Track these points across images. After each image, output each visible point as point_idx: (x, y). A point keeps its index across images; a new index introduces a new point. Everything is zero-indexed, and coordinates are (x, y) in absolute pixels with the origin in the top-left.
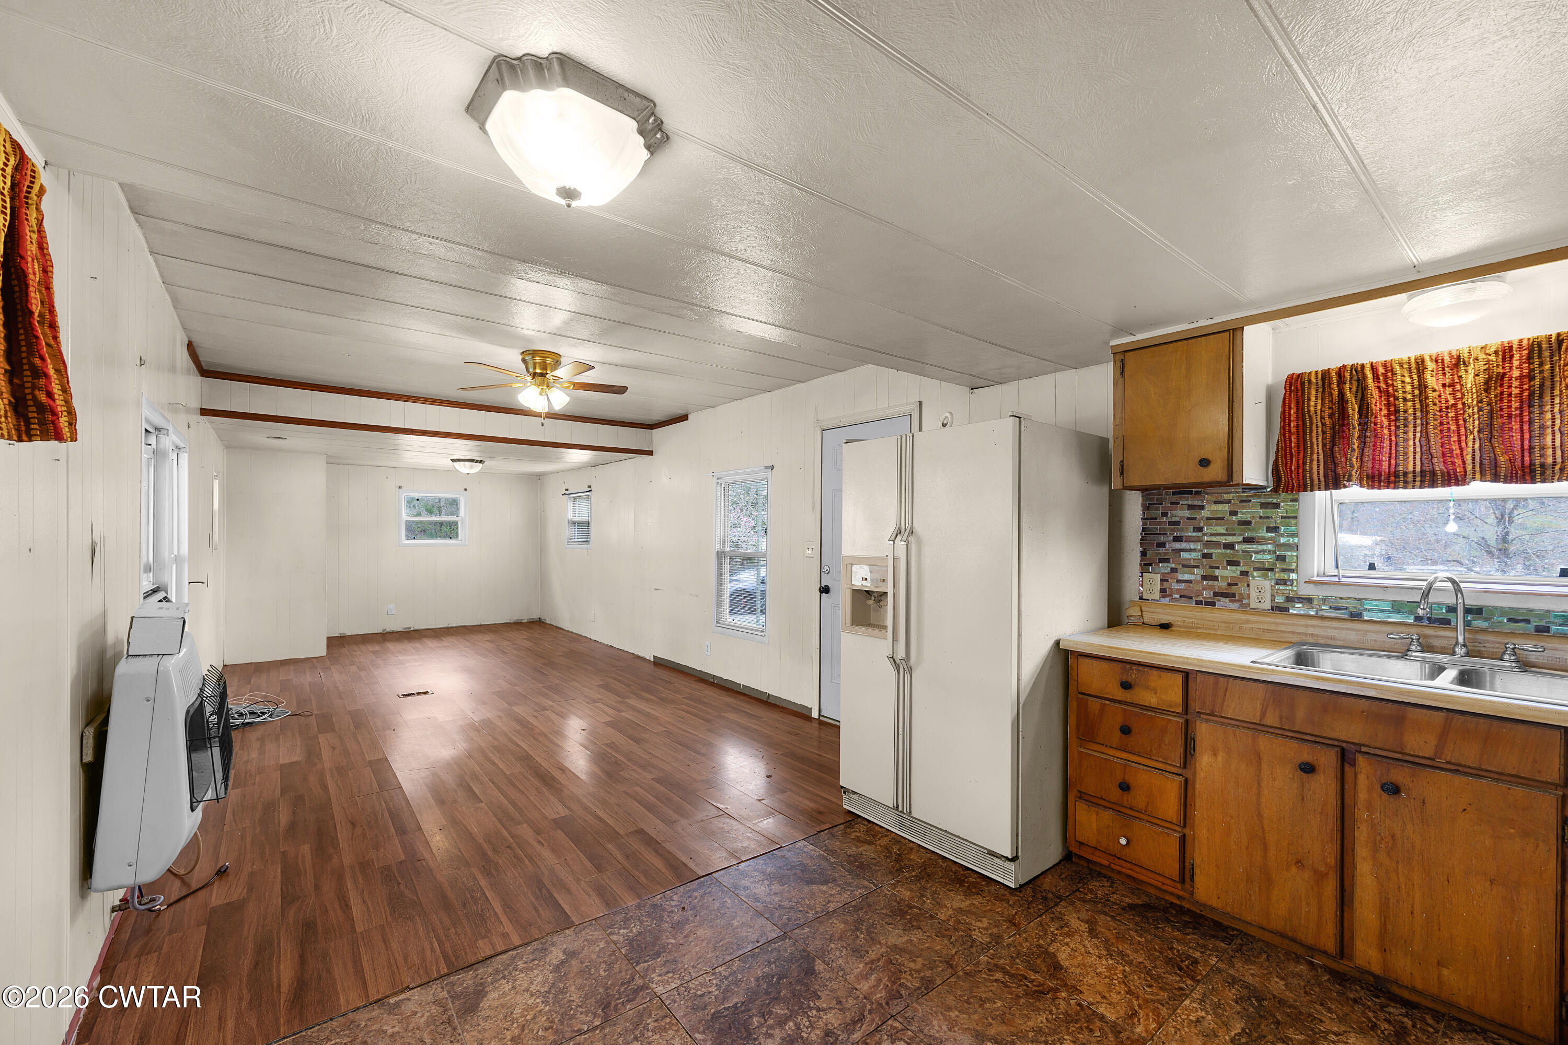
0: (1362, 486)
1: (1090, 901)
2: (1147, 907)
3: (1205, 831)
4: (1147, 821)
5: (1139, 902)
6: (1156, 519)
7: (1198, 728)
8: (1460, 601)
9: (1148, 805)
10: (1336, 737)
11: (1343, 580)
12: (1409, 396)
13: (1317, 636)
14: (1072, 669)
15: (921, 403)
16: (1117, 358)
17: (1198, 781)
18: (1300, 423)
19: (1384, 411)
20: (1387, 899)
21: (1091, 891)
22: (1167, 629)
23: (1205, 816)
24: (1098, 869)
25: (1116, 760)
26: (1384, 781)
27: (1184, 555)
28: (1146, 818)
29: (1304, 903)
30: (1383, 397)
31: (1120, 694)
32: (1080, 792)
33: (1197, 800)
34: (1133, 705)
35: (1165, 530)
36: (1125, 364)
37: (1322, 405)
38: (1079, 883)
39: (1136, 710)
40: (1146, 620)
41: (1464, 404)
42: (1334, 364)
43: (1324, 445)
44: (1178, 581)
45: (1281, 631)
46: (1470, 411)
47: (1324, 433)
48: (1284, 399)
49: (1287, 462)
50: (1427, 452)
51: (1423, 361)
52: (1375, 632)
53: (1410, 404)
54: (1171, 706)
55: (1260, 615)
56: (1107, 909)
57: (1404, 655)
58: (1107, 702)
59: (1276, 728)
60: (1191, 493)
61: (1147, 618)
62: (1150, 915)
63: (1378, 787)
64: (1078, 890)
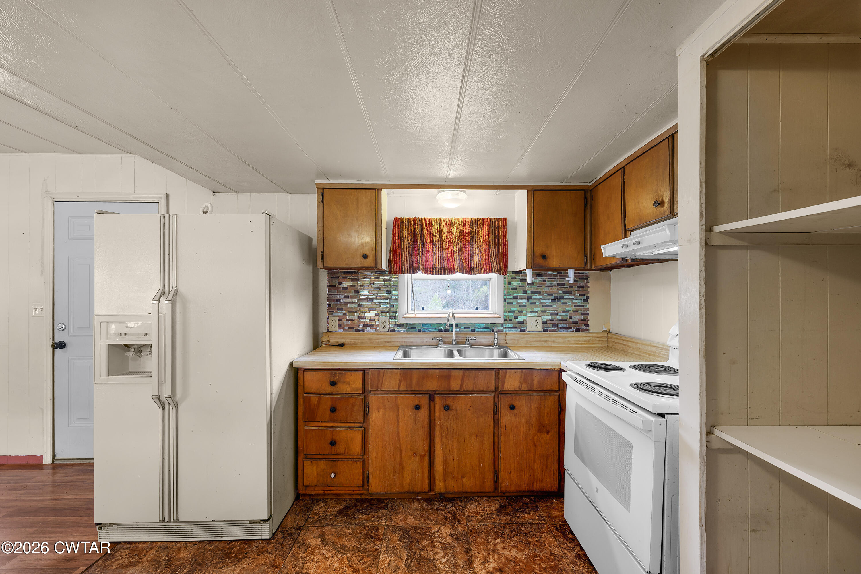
0: (422, 273)
1: (317, 521)
2: (347, 508)
3: (374, 454)
4: (345, 459)
5: (342, 507)
6: (335, 286)
7: (370, 399)
8: (454, 322)
9: (345, 449)
10: (428, 389)
11: (417, 315)
12: (437, 235)
13: (406, 342)
14: (300, 379)
15: (168, 195)
16: (319, 191)
17: (371, 428)
18: (400, 241)
19: (429, 240)
20: (446, 457)
21: (315, 514)
22: (343, 346)
23: (374, 445)
24: (316, 497)
25: (328, 429)
26: (444, 405)
27: (350, 306)
28: (344, 457)
29: (417, 473)
30: (429, 234)
31: (329, 389)
32: (305, 455)
33: (371, 438)
34: (337, 394)
35: (340, 292)
36: (324, 196)
37: (408, 234)
38: (308, 512)
39: (338, 396)
40: (331, 343)
41: (453, 241)
42: (412, 216)
43: (409, 253)
44: (347, 320)
45: (393, 341)
46: (455, 244)
47: (409, 247)
48: (393, 229)
49: (394, 259)
50: (442, 260)
51: (441, 220)
52: (427, 338)
53: (437, 238)
54: (357, 390)
55: (384, 335)
56: (327, 522)
57: (437, 346)
58: (322, 396)
59: (405, 391)
60: (352, 272)
61: (332, 341)
62: (349, 512)
63: (442, 408)
64: (309, 518)
